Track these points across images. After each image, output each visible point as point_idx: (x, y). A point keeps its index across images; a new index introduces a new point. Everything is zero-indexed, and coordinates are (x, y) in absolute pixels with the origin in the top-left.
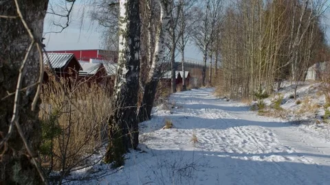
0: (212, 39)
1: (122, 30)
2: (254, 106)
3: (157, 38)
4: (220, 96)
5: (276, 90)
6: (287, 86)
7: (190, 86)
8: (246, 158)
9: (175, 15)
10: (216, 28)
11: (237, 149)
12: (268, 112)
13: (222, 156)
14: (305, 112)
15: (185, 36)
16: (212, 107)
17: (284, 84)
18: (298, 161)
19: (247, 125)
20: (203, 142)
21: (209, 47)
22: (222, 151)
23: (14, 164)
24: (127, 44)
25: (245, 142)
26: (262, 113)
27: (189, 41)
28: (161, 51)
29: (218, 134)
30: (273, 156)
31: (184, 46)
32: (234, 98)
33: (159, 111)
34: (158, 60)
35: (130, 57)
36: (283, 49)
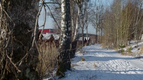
0: (99, 23)
1: (63, 18)
2: (119, 51)
3: (77, 22)
4: (104, 47)
5: (128, 44)
6: (133, 42)
7: (90, 44)
8: (118, 73)
9: (83, 13)
10: (101, 18)
11: (114, 69)
12: (126, 53)
13: (108, 72)
14: (142, 53)
15: (88, 22)
16: (101, 52)
17: (132, 42)
18: (142, 74)
19: (117, 59)
20: (98, 66)
21: (98, 26)
22: (107, 70)
23: (27, 69)
24: (65, 24)
25: (117, 66)
26: (123, 54)
27: (89, 24)
28: (79, 28)
29: (105, 63)
30: (130, 72)
31: (87, 26)
32: (110, 48)
33: (78, 54)
34: (77, 32)
35: (66, 30)
36: (131, 26)
